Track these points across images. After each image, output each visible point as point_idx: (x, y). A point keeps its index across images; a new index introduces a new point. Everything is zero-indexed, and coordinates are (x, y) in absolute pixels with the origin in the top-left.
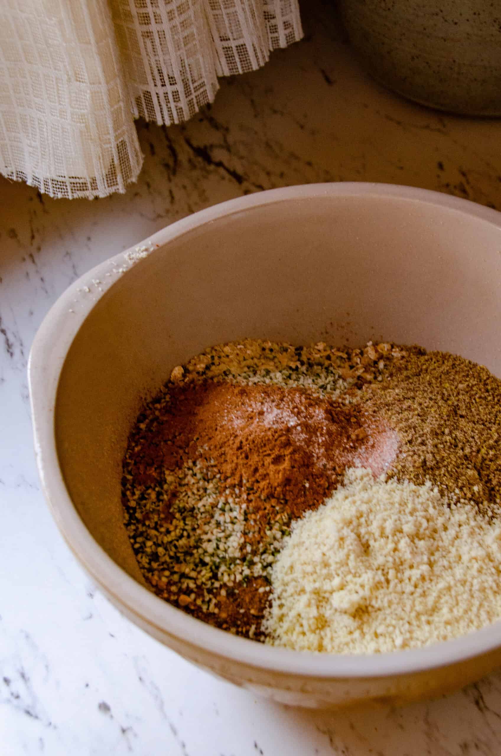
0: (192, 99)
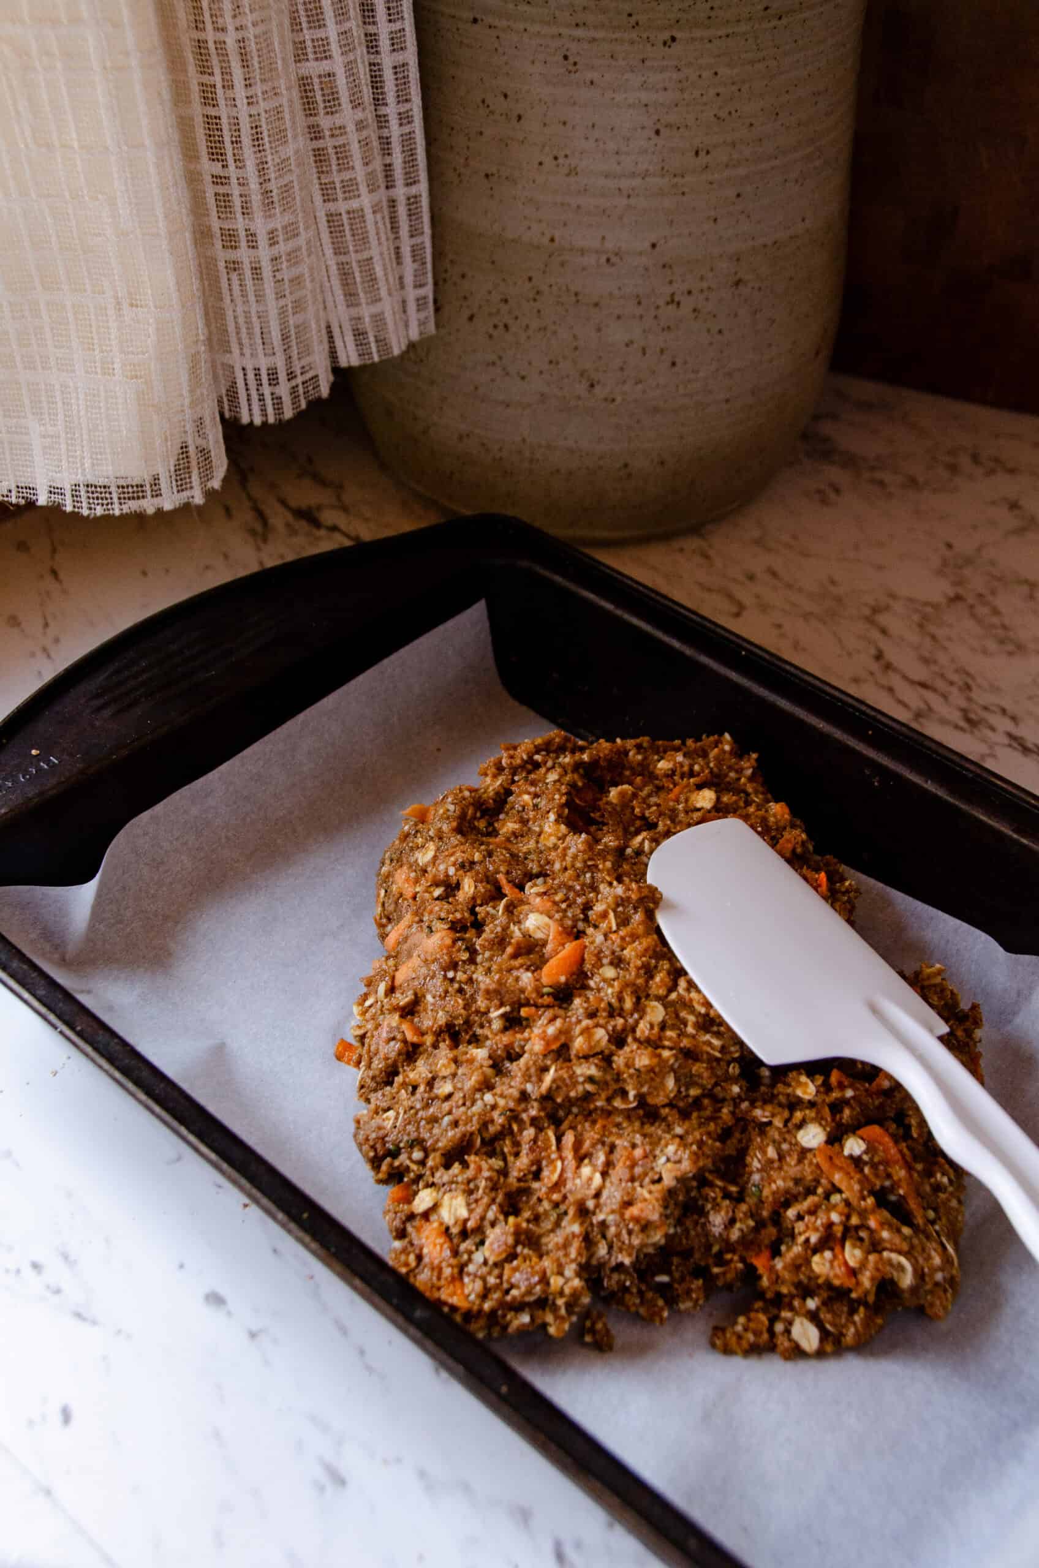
0: (297, 386)
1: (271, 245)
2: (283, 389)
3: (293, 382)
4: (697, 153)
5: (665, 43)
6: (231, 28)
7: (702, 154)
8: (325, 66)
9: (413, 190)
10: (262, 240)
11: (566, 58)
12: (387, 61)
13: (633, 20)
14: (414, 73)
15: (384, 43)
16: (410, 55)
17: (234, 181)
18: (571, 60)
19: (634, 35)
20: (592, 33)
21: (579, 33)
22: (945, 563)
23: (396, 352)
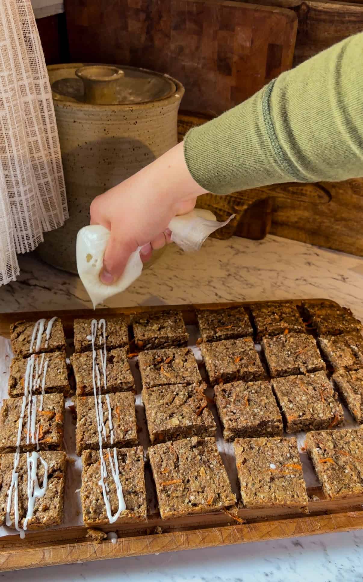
1: (25, 195)
2: (31, 241)
3: (34, 238)
4: (145, 155)
5: (134, 124)
6: (11, 128)
7: (146, 155)
8: (35, 138)
9: (60, 174)
10: (22, 194)
11: (105, 130)
12: (50, 136)
13: (125, 118)
14: (58, 139)
15: (49, 130)
16: (56, 134)
17: (13, 176)
18: (106, 131)
19: (125, 122)
20: (113, 122)
21: (109, 122)
22: (221, 265)
23: (62, 225)
